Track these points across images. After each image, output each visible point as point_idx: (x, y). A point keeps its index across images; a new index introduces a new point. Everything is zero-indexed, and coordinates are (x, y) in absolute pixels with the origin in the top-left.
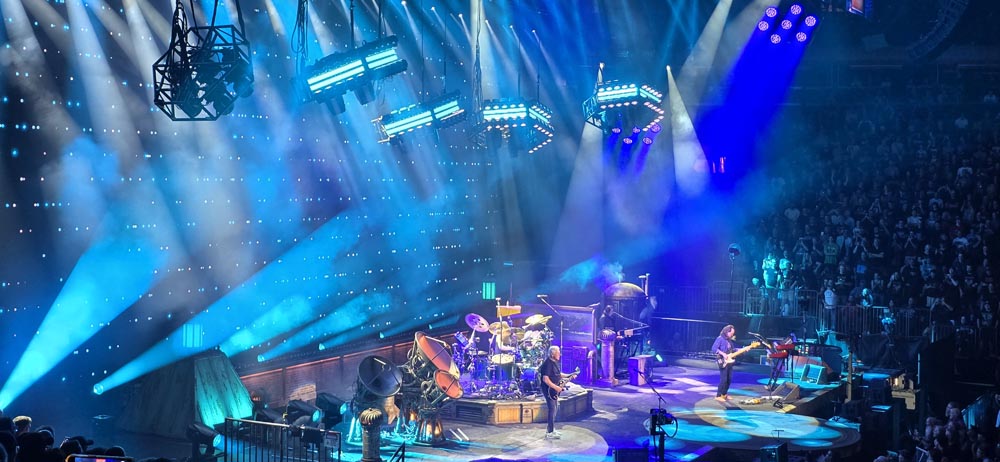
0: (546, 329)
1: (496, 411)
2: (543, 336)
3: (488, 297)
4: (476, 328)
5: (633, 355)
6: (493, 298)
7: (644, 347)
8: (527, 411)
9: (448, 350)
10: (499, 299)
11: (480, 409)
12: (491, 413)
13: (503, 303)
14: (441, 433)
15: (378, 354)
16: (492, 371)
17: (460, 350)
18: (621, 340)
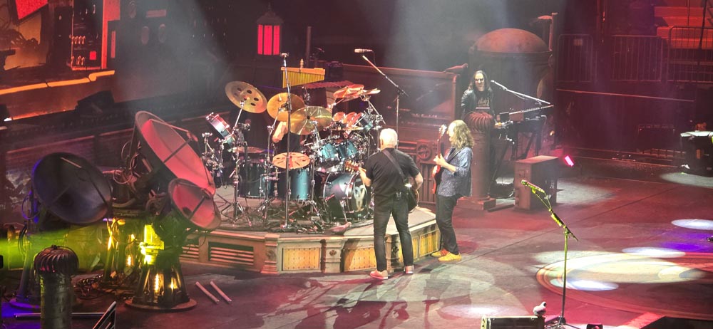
0: (370, 110)
1: (278, 252)
2: (364, 123)
3: (268, 52)
4: (246, 106)
5: (524, 156)
6: (277, 53)
7: (544, 143)
8: (333, 254)
9: (193, 144)
10: (285, 55)
11: (251, 249)
12: (271, 255)
13: (293, 63)
14: (180, 288)
15: (68, 150)
16: (273, 182)
17: (216, 145)
18: (503, 131)
